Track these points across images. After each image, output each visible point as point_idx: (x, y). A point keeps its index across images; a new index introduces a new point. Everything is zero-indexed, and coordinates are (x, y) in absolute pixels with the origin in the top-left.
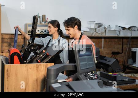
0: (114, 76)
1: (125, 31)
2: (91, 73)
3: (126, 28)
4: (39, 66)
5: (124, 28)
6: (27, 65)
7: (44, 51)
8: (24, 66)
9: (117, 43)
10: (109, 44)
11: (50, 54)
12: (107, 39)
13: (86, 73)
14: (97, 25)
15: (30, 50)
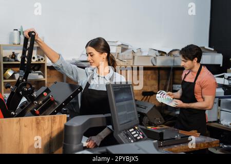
0: (159, 131)
1: (165, 58)
2: (133, 130)
3: (165, 53)
4: (42, 121)
5: (162, 53)
6: (20, 119)
7: (45, 94)
8: (15, 122)
9: (150, 77)
11: (55, 100)
13: (126, 131)
14: (121, 48)
15: (21, 93)
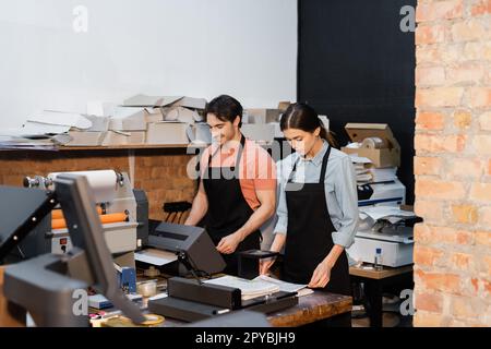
10: (153, 175)
12: (145, 158)
